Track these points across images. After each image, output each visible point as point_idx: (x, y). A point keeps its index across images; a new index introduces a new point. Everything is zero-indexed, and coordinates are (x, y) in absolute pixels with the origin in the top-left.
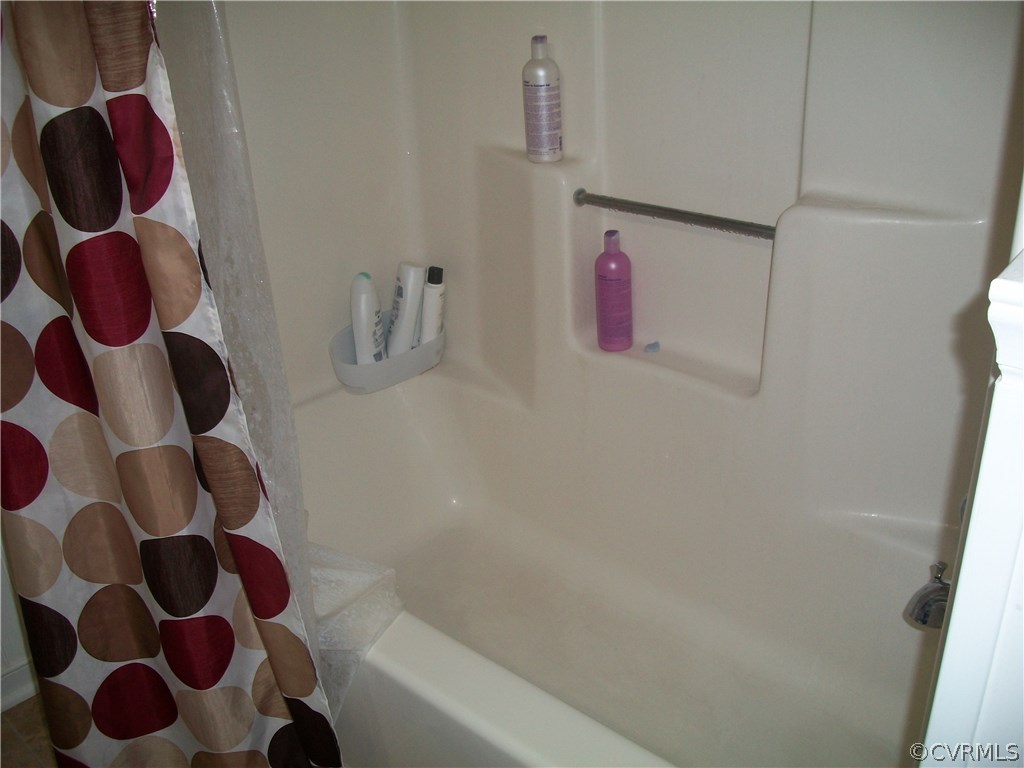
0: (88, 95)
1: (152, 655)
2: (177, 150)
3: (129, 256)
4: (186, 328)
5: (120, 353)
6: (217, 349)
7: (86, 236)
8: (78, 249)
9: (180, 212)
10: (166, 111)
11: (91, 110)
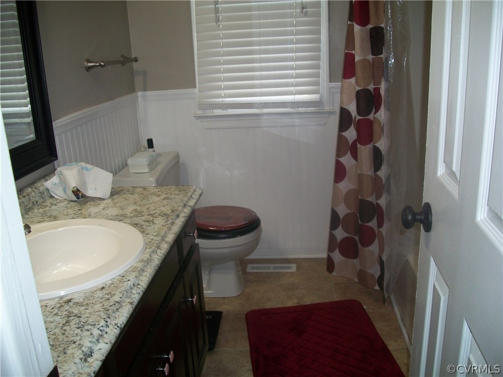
0: (368, 86)
1: (356, 235)
2: (383, 102)
3: (370, 124)
4: (377, 145)
5: (363, 147)
6: (382, 151)
7: (361, 118)
8: (359, 120)
9: (381, 116)
10: (382, 92)
11: (368, 90)
